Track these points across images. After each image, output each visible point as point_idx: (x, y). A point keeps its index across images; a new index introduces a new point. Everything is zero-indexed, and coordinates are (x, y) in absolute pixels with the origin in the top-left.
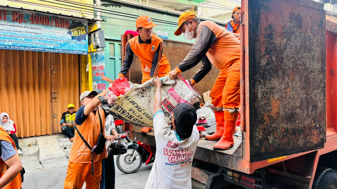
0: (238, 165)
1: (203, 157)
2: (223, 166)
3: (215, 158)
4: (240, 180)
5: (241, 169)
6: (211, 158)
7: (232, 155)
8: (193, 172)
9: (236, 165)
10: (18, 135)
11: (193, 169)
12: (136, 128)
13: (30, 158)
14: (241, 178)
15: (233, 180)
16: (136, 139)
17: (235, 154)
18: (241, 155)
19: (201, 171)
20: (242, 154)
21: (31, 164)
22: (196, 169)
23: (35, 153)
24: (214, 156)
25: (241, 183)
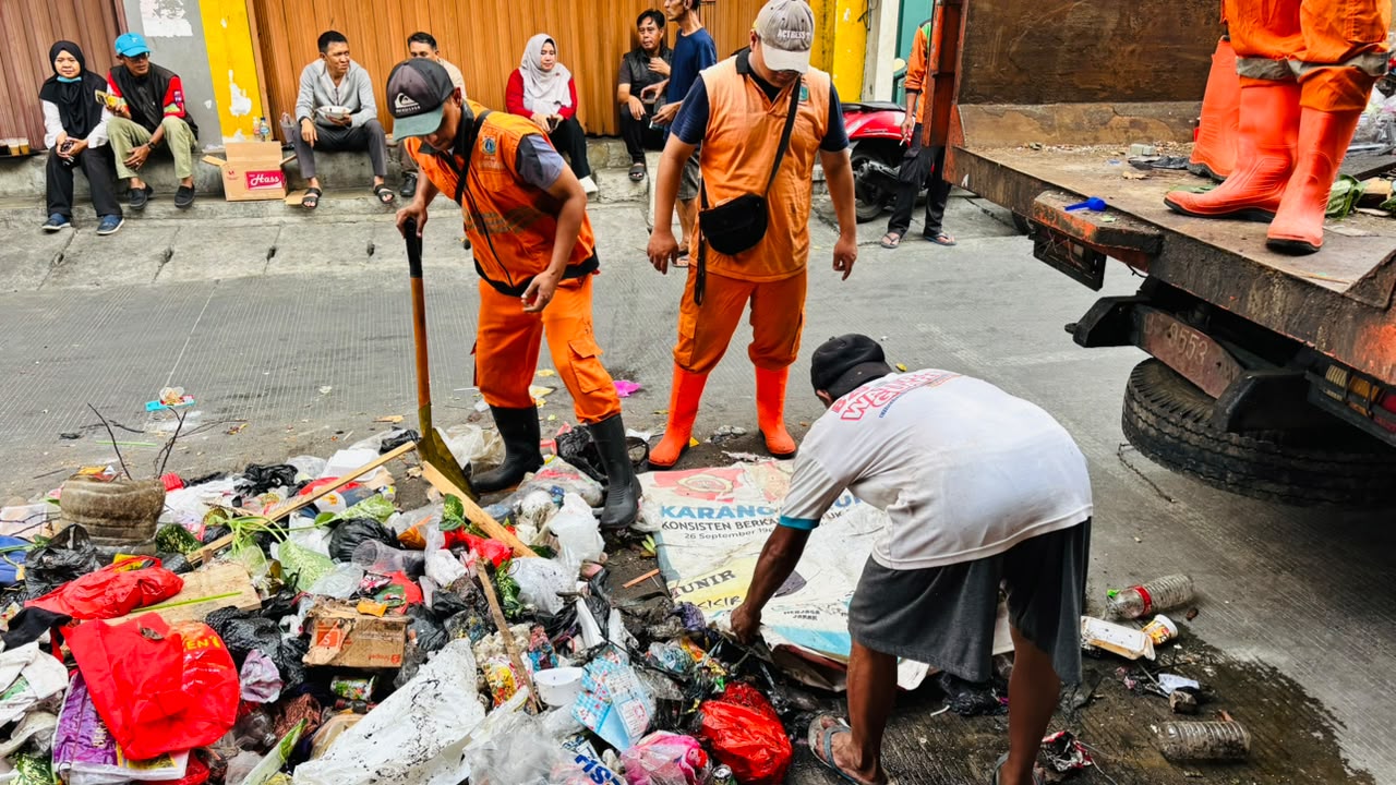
0: (1357, 342)
1: (1217, 287)
2: (1290, 336)
3: (1267, 297)
4: (1376, 412)
5: (1366, 362)
6: (1250, 298)
7: (1343, 296)
8: (1181, 347)
9: (1351, 343)
10: (586, 125)
11: (1184, 333)
12: (973, 138)
13: (621, 212)
14: (1380, 404)
15: (1346, 403)
16: (969, 181)
17: (1357, 292)
18: (1383, 300)
19: (1218, 347)
20: (1388, 297)
21: (623, 232)
22: (1198, 338)
23: (638, 196)
24: (1261, 292)
25: (1378, 424)
